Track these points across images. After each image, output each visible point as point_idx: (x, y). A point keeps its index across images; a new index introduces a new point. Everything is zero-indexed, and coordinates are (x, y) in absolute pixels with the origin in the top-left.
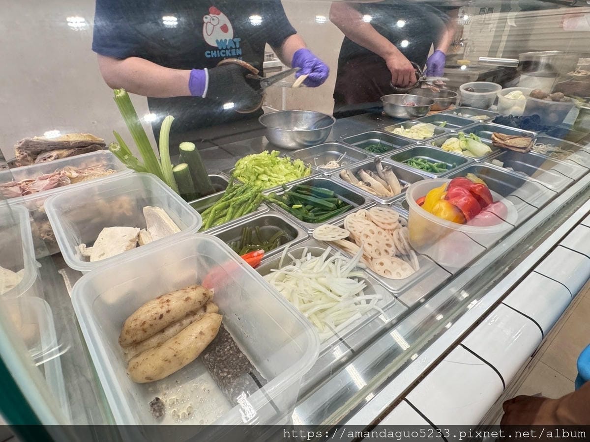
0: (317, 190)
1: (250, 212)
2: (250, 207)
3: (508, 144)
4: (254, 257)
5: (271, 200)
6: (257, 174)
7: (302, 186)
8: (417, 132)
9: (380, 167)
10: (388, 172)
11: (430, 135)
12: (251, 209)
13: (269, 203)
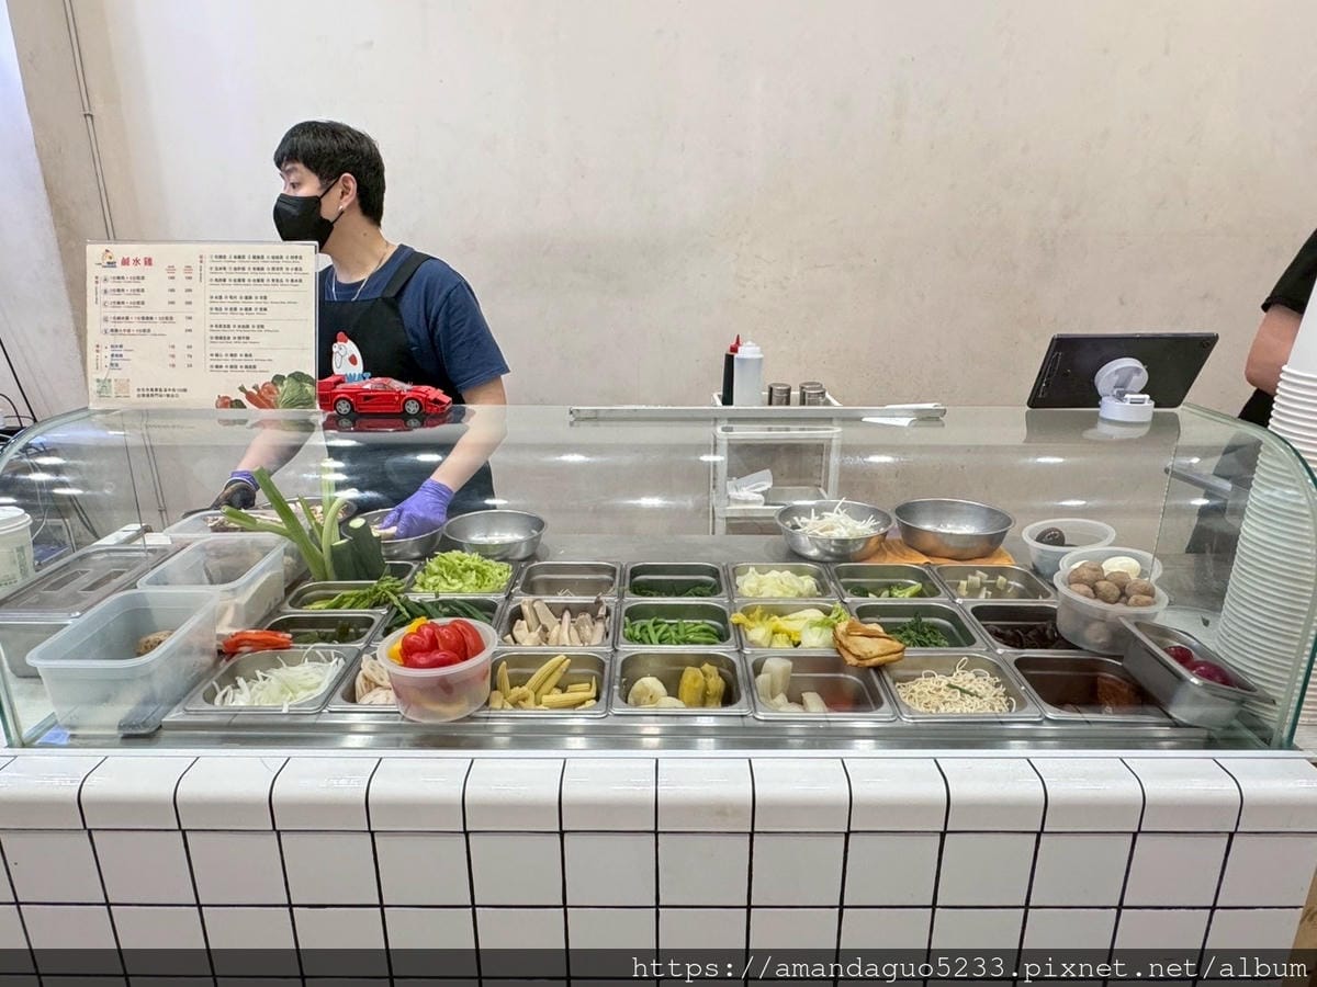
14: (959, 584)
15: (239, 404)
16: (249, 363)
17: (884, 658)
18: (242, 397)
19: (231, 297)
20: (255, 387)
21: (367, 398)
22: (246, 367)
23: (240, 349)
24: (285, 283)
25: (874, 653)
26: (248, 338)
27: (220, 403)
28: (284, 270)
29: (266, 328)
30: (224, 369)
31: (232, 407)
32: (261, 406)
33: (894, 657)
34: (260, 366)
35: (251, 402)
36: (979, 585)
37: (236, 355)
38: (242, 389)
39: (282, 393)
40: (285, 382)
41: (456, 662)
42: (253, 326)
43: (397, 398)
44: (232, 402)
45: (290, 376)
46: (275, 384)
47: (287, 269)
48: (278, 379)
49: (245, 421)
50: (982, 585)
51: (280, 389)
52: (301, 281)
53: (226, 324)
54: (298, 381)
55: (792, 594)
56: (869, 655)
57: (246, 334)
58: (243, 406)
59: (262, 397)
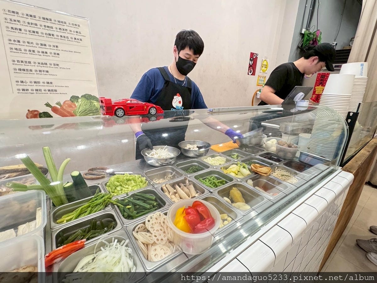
0: (146, 196)
1: (100, 210)
2: (101, 208)
3: (258, 171)
4: (78, 244)
5: (115, 203)
6: (116, 186)
7: (138, 194)
8: (217, 161)
9: (187, 182)
10: (190, 185)
11: (223, 163)
12: (101, 209)
13: (113, 205)
15: (47, 115)
16: (51, 88)
18: (49, 110)
19: (28, 43)
20: (58, 104)
21: (131, 108)
22: (49, 90)
23: (42, 78)
24: (70, 39)
26: (47, 72)
27: (30, 115)
28: (68, 31)
29: (60, 66)
30: (30, 91)
31: (40, 117)
32: (63, 115)
34: (59, 90)
35: (56, 113)
37: (39, 82)
38: (48, 105)
39: (78, 107)
40: (80, 100)
42: (51, 64)
43: (145, 107)
44: (40, 114)
45: (82, 96)
46: (72, 102)
47: (71, 31)
48: (74, 98)
49: (52, 126)
51: (77, 104)
52: (81, 40)
53: (28, 60)
54: (87, 99)
57: (46, 69)
58: (51, 116)
59: (64, 110)
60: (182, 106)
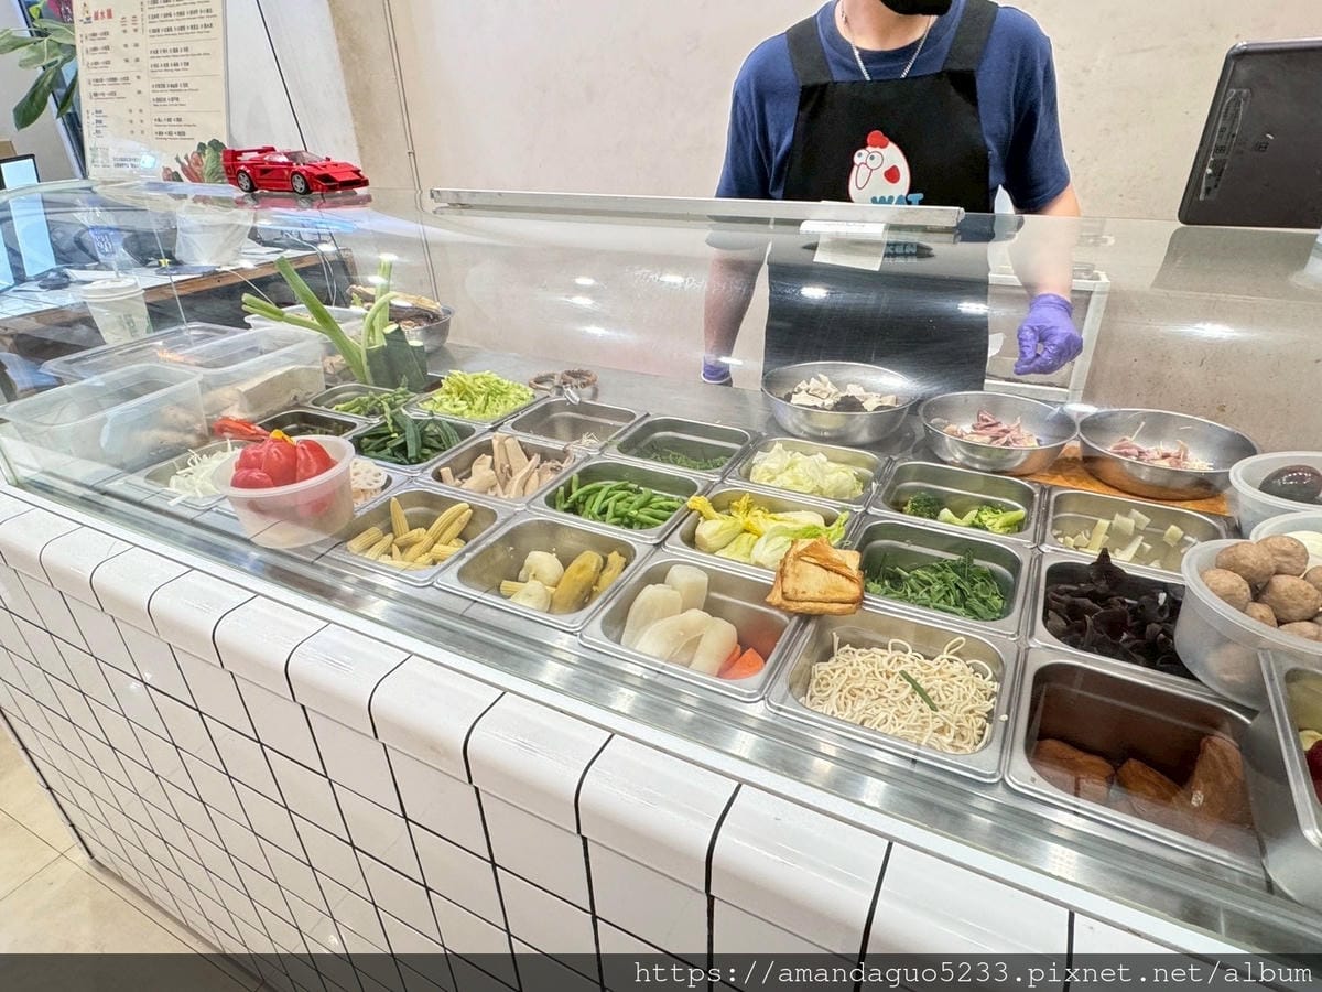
14: (1096, 522)
15: (177, 177)
17: (819, 605)
18: (178, 169)
21: (264, 172)
22: (178, 133)
23: (174, 112)
24: (200, 30)
25: (810, 595)
26: (178, 99)
27: (165, 176)
28: (199, 13)
29: (190, 86)
30: (164, 135)
32: (192, 179)
33: (836, 607)
34: (188, 133)
36: (1131, 531)
37: (171, 120)
38: (177, 160)
39: (205, 164)
40: (206, 151)
41: (268, 486)
42: (181, 86)
44: (172, 173)
45: (209, 145)
46: (200, 155)
47: (201, 11)
50: (1137, 531)
51: (203, 159)
52: (211, 26)
54: (215, 150)
55: (808, 486)
56: (800, 596)
57: (176, 95)
58: (181, 180)
59: (192, 169)
60: (912, 190)
